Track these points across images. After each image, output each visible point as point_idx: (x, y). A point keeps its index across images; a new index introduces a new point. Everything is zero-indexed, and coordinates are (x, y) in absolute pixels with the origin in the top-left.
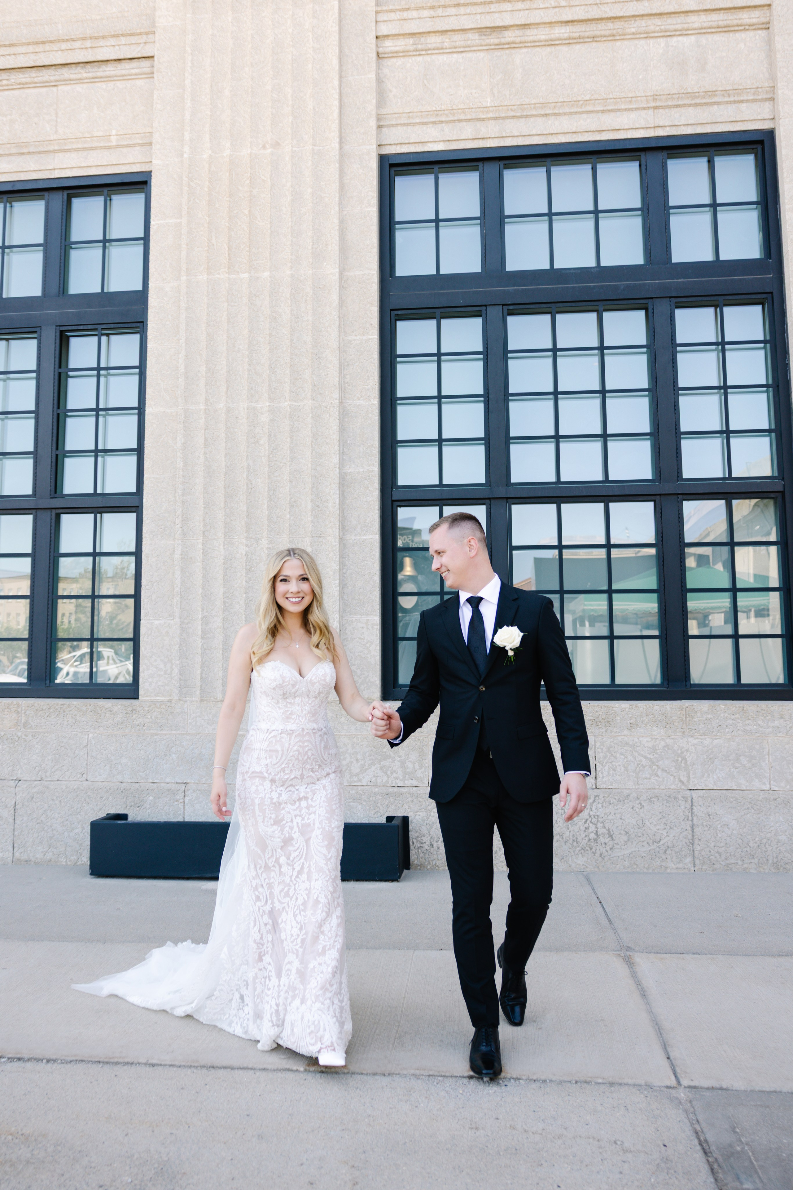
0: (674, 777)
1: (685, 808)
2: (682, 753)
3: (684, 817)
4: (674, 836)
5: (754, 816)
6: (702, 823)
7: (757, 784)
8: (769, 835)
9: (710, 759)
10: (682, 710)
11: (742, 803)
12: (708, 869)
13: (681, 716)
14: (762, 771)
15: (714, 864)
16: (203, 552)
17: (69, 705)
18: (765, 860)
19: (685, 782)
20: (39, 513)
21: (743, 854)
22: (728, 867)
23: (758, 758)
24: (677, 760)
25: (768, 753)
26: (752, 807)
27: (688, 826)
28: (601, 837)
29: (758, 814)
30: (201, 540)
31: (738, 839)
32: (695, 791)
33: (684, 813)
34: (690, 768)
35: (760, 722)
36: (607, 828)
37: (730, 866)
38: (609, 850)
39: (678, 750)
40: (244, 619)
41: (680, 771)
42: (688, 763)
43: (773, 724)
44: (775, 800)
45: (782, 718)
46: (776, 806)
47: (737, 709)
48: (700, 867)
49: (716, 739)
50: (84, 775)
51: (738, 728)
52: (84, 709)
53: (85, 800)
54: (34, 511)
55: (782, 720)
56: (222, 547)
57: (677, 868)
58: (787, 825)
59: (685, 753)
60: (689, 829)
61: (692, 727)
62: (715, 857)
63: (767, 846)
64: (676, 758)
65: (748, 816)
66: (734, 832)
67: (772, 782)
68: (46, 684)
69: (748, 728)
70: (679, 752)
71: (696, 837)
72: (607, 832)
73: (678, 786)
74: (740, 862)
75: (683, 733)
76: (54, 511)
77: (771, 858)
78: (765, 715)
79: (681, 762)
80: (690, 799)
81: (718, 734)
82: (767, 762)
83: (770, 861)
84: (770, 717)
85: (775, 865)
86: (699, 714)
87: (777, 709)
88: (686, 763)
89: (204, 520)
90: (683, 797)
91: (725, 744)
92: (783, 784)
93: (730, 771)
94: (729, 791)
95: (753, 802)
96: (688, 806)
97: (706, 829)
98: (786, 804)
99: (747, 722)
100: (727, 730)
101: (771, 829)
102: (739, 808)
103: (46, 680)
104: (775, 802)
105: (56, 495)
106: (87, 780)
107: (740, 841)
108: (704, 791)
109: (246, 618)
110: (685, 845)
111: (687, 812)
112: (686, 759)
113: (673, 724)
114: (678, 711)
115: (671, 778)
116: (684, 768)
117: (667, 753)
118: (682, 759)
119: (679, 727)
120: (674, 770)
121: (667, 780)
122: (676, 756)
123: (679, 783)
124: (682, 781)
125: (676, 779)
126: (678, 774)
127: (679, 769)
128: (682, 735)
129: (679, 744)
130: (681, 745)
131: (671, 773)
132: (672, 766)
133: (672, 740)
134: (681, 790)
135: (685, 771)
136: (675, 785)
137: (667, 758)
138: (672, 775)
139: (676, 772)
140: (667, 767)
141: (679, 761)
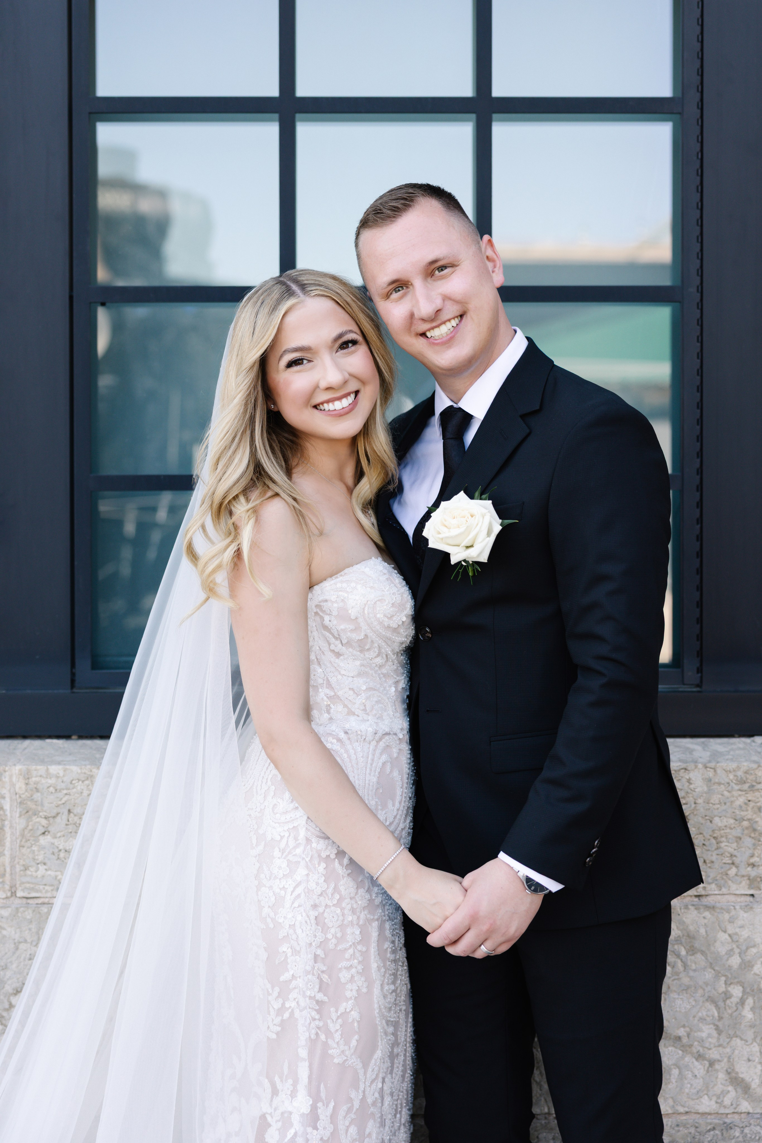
0: (712, 1064)
2: (747, 965)
13: (749, 814)
19: (755, 1084)
24: (727, 996)
39: (730, 953)
41: (737, 1042)
59: (757, 965)
64: (722, 988)
70: (735, 961)
73: (727, 1101)
79: (742, 1002)
113: (715, 846)
114: (736, 794)
115: (699, 1068)
116: (752, 1026)
117: (685, 966)
118: (744, 992)
119: (737, 861)
120: (709, 1036)
121: (681, 1077)
122: (723, 979)
123: (730, 1088)
124: (743, 1080)
125: (717, 1071)
126: (728, 1050)
127: (731, 1032)
128: (751, 892)
129: (737, 930)
130: (745, 933)
131: (696, 1047)
132: (702, 1020)
133: (707, 914)
134: (736, 1116)
135: (754, 1040)
136: (714, 1099)
137: (687, 988)
138: (699, 1057)
139: (720, 1046)
140: (684, 1026)
141: (734, 1000)
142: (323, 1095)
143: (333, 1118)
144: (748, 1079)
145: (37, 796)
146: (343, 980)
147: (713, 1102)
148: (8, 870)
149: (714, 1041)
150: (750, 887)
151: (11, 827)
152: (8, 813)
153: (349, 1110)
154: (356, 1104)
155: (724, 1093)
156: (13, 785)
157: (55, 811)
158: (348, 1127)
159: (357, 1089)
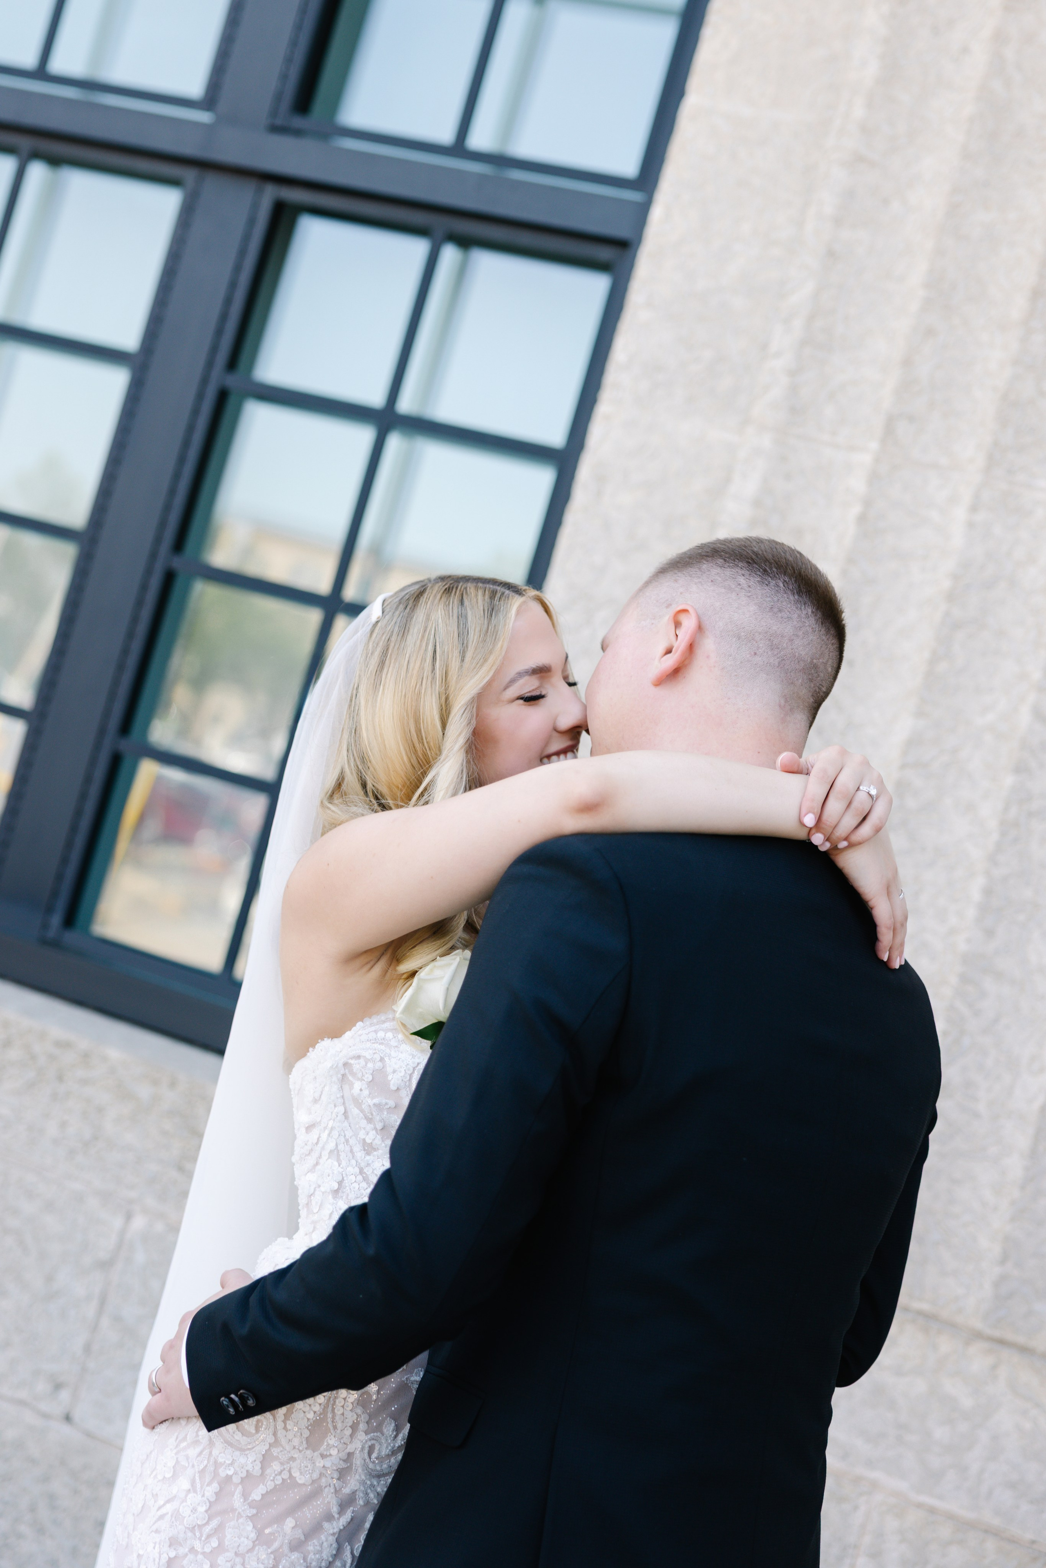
16: (862, 519)
17: (86, 1056)
20: (213, 184)
30: (866, 459)
40: (976, 895)
50: (65, 1395)
52: (144, 1092)
53: (33, 1509)
54: (189, 175)
56: (960, 514)
68: (45, 926)
76: (270, 194)
89: (907, 362)
103: (49, 910)
105: (298, 122)
106: (68, 1418)
109: (988, 892)
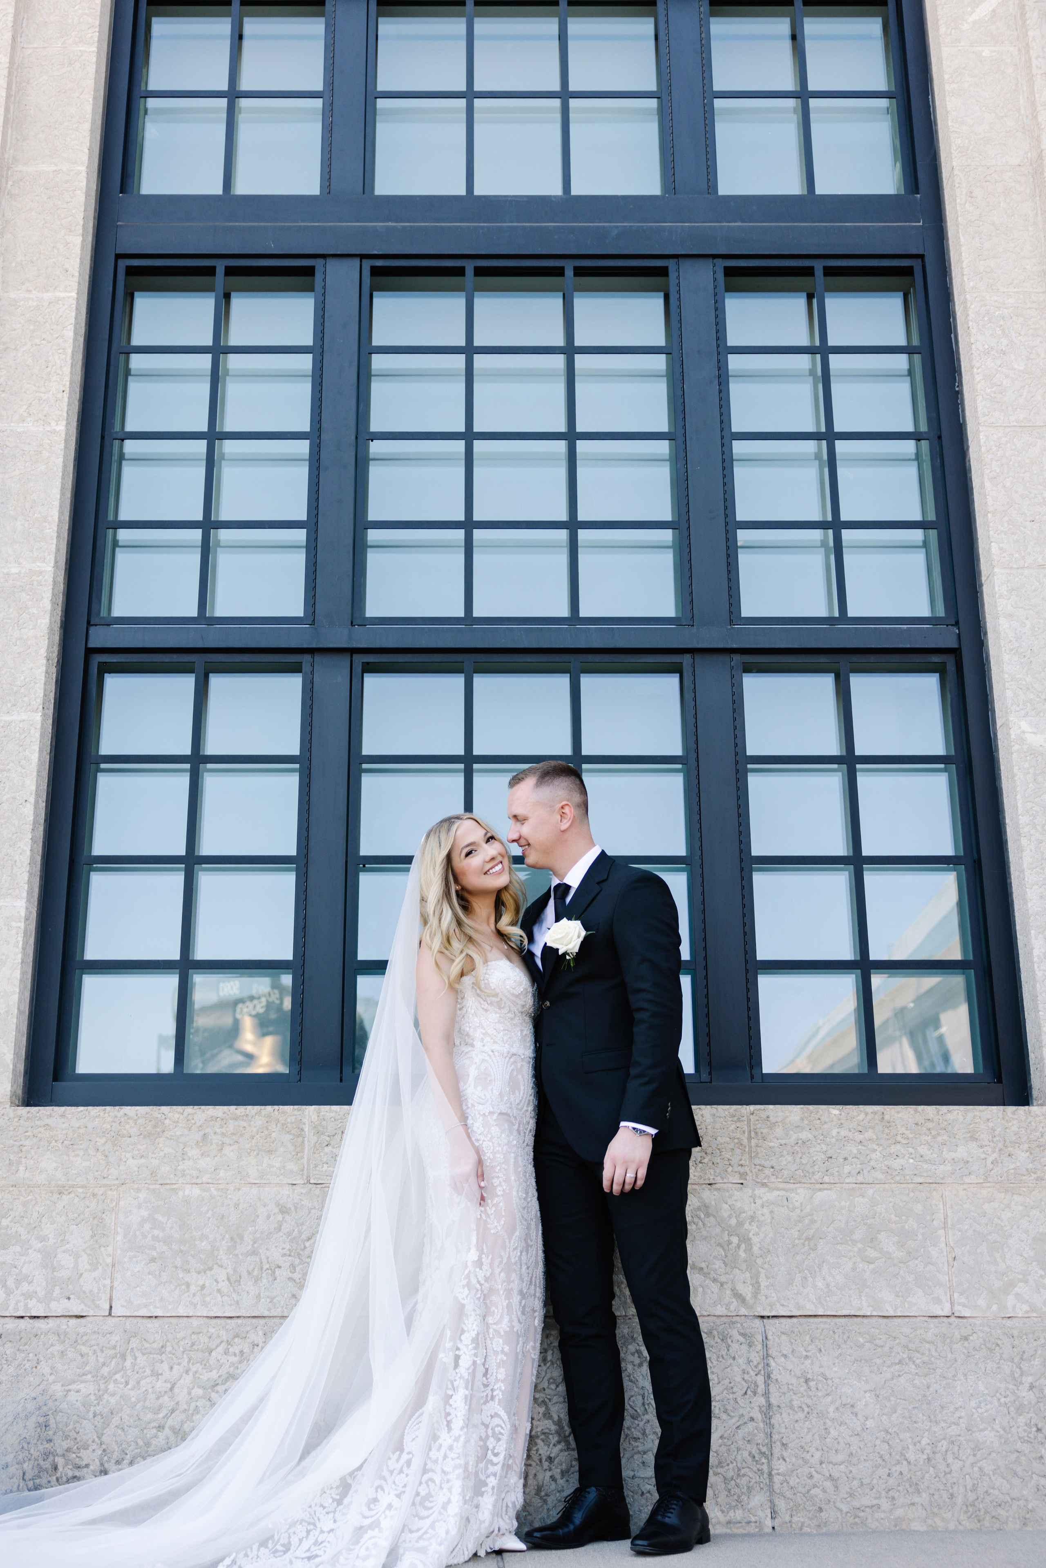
0: (722, 1285)
1: (749, 1361)
2: (740, 1224)
3: (745, 1385)
4: (721, 1437)
5: (917, 1382)
6: (791, 1401)
7: (920, 1303)
8: (953, 1431)
9: (808, 1239)
10: (739, 1120)
11: (886, 1349)
12: (807, 1522)
13: (738, 1135)
14: (931, 1267)
15: (821, 1510)
18: (945, 1495)
19: (748, 1297)
21: (891, 1481)
22: (856, 1516)
23: (920, 1237)
24: (729, 1243)
25: (945, 1223)
26: (910, 1358)
27: (757, 1409)
28: (539, 1441)
29: (926, 1375)
31: (878, 1442)
32: (771, 1321)
33: (746, 1377)
34: (759, 1261)
35: (923, 1150)
36: (556, 1418)
37: (861, 1514)
38: (558, 1476)
39: (730, 1217)
41: (736, 1271)
42: (755, 1249)
43: (953, 1155)
44: (966, 1338)
45: (973, 1138)
46: (969, 1356)
47: (869, 1117)
48: (787, 1518)
49: (820, 1190)
51: (872, 1163)
55: (973, 1145)
57: (729, 1523)
58: (996, 1403)
59: (747, 1226)
60: (758, 1416)
61: (763, 1162)
62: (824, 1491)
63: (950, 1460)
64: (726, 1238)
65: (902, 1380)
66: (869, 1423)
67: (956, 1295)
69: (896, 1164)
70: (733, 1221)
71: (776, 1437)
72: (553, 1428)
73: (732, 1308)
74: (885, 1504)
75: (743, 1175)
77: (962, 1490)
78: (934, 1133)
79: (739, 1246)
80: (759, 1338)
81: (826, 1179)
82: (943, 1245)
83: (960, 1500)
84: (945, 1137)
85: (971, 1509)
86: (779, 1131)
87: (961, 1118)
88: (749, 1250)
90: (744, 1335)
91: (843, 1203)
92: (982, 1302)
93: (854, 1269)
94: (855, 1319)
95: (911, 1346)
96: (756, 1358)
97: (801, 1415)
98: (991, 1350)
99: (894, 1149)
100: (847, 1169)
101: (957, 1414)
102: (879, 1361)
104: (966, 1344)
107: (885, 1446)
108: (794, 1320)
110: (750, 1459)
111: (752, 1373)
112: (750, 1239)
113: (719, 1154)
114: (730, 1123)
115: (715, 1287)
116: (745, 1261)
117: (704, 1224)
118: (739, 1240)
119: (732, 1163)
120: (720, 1267)
121: (704, 1293)
122: (727, 1232)
123: (734, 1300)
124: (741, 1295)
125: (725, 1289)
126: (732, 1276)
127: (733, 1265)
128: (741, 1182)
129: (734, 1202)
130: (738, 1205)
131: (713, 1275)
132: (715, 1257)
133: (715, 1193)
134: (738, 1318)
135: (747, 1270)
136: (724, 1306)
137: (705, 1238)
138: (715, 1280)
139: (726, 1273)
140: (704, 1261)
141: (734, 1245)
142: (485, 1251)
143: (491, 1264)
144: (744, 1294)
145: (324, 1123)
146: (495, 1185)
147: (724, 1309)
148: (306, 1167)
149: (723, 1270)
150: (740, 1179)
151: (308, 1141)
152: (307, 1133)
153: (501, 1262)
154: (505, 1260)
155: (730, 1303)
156: (310, 1117)
157: (334, 1132)
158: (500, 1273)
159: (505, 1251)
